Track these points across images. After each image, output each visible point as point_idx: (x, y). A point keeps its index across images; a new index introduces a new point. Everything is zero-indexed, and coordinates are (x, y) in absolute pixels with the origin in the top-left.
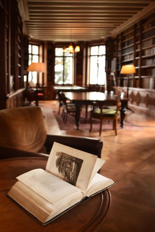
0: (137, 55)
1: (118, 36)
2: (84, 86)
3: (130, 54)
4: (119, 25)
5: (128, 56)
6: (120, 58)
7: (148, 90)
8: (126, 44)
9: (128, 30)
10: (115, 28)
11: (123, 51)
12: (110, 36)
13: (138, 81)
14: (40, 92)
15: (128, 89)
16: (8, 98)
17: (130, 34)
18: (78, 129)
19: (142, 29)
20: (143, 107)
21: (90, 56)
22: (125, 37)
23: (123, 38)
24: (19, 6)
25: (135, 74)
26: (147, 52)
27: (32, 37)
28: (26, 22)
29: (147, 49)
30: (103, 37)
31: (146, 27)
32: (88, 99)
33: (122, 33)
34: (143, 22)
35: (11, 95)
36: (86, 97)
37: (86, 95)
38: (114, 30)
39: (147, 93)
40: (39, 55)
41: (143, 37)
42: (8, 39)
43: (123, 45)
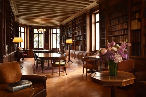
0: (73, 34)
1: (65, 24)
2: (49, 49)
3: (70, 34)
4: (65, 20)
5: (70, 35)
6: (66, 35)
7: (78, 51)
8: (69, 29)
9: (69, 22)
10: (64, 21)
11: (67, 32)
12: (62, 24)
13: (74, 47)
14: (25, 53)
15: (70, 51)
16: (4, 57)
17: (71, 24)
18: (43, 73)
19: (75, 23)
20: (77, 60)
21: (52, 33)
22: (68, 25)
23: (68, 26)
24: (12, 8)
25: (73, 44)
26: (77, 33)
27: (20, 23)
28: (16, 15)
29: (77, 32)
30: (58, 25)
31: (77, 22)
32: (52, 56)
33: (67, 23)
34: (75, 19)
35: (6, 56)
36: (51, 56)
37: (51, 54)
38: (63, 22)
39: (78, 53)
40: (24, 32)
41: (75, 26)
42: (4, 27)
43: (67, 29)
